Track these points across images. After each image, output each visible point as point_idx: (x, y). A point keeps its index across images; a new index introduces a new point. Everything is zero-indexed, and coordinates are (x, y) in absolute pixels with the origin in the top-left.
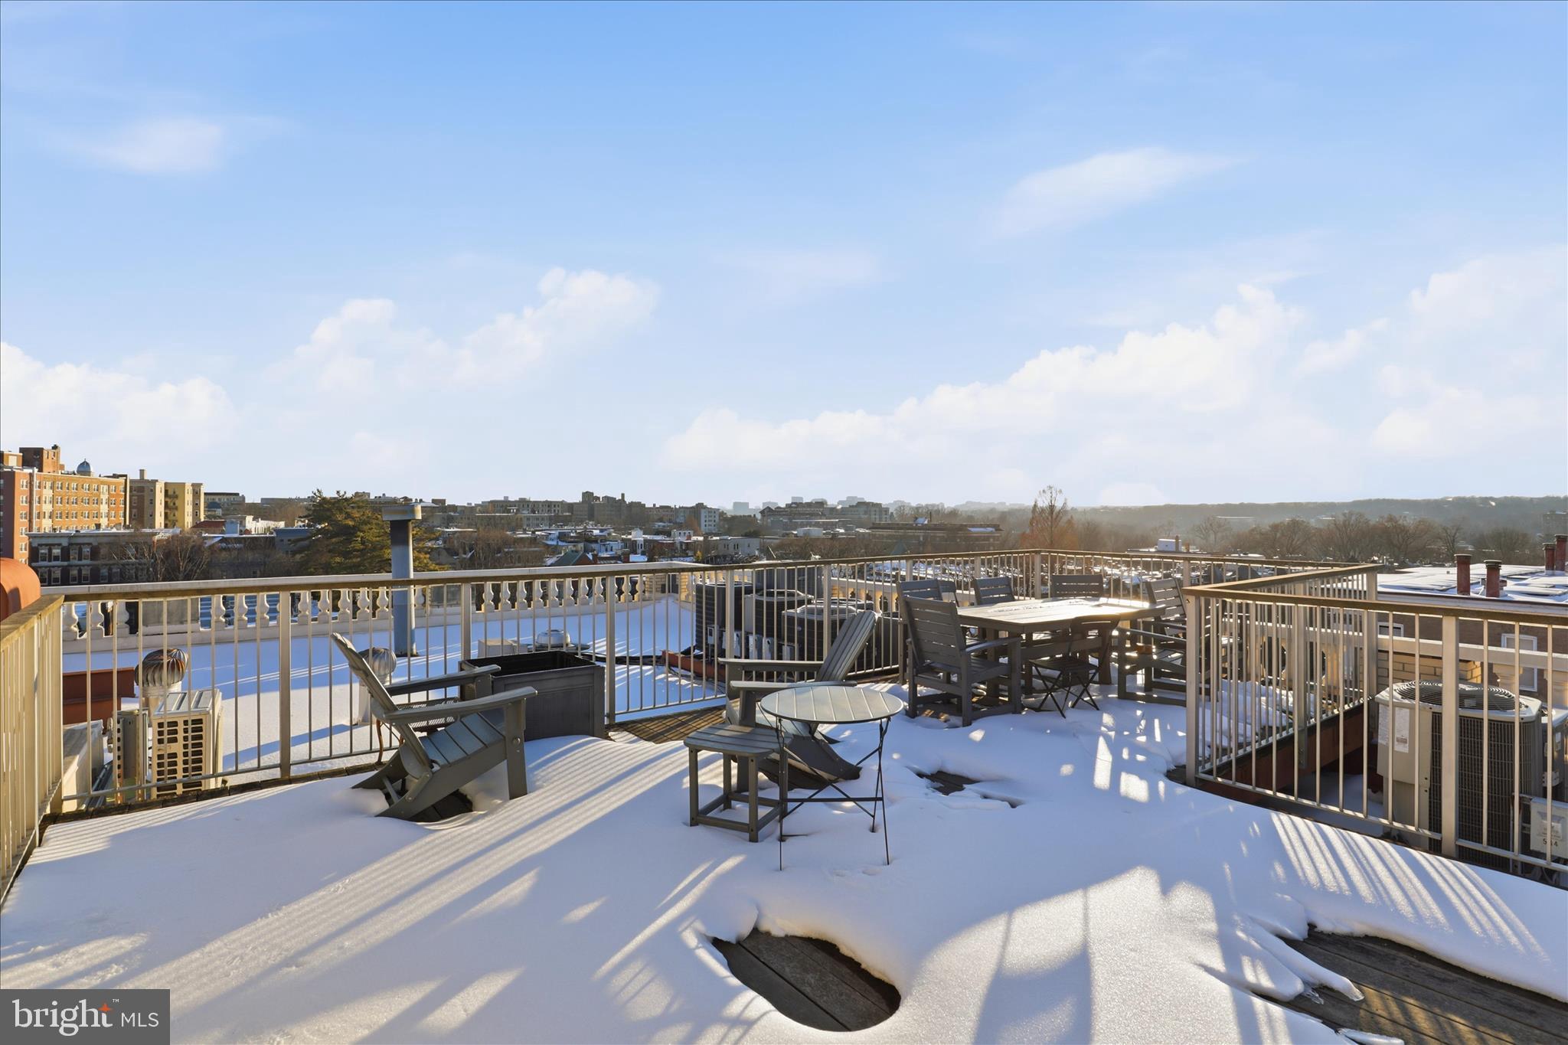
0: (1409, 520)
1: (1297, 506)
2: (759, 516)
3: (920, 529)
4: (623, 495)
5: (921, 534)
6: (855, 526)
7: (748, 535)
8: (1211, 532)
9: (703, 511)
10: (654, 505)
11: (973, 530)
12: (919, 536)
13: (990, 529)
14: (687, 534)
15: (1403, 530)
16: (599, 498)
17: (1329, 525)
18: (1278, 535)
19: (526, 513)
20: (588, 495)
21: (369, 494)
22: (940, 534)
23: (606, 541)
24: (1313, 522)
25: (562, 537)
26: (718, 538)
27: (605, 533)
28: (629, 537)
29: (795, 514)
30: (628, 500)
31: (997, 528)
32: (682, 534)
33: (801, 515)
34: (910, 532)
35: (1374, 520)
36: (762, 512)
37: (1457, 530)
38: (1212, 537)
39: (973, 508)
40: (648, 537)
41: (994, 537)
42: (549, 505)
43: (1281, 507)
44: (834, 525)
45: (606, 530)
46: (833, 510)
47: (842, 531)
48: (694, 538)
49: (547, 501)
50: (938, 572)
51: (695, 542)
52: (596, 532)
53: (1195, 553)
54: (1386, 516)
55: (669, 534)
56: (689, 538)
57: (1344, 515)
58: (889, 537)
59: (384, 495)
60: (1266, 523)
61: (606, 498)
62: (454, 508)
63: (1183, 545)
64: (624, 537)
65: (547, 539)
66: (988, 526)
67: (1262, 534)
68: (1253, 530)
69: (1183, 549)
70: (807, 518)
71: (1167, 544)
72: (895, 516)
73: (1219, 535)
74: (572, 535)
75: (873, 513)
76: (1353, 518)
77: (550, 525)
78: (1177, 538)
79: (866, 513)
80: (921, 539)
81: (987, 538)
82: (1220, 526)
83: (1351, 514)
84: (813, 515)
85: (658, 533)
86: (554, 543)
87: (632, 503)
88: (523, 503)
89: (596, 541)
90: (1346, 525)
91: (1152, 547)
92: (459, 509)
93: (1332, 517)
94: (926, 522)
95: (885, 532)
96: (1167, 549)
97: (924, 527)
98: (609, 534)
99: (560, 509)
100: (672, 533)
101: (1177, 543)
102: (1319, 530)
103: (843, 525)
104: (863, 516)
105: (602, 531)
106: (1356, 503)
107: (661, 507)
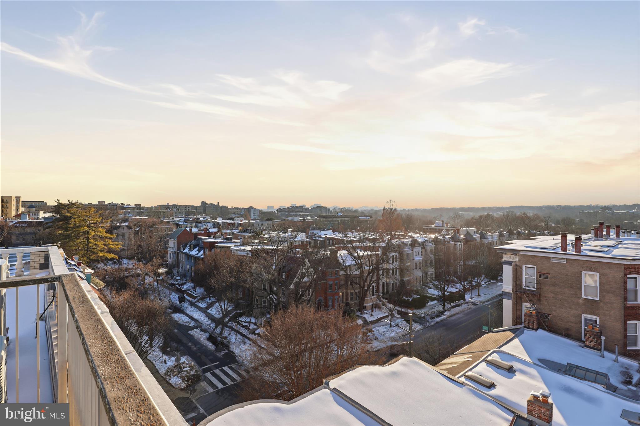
0: (531, 214)
1: (490, 208)
2: (276, 212)
3: (339, 217)
4: (218, 203)
5: (339, 219)
6: (315, 216)
7: (268, 220)
8: (456, 219)
9: (252, 210)
10: (232, 207)
11: (360, 218)
12: (338, 221)
13: (368, 217)
14: (241, 219)
15: (528, 218)
16: (208, 204)
17: (501, 216)
18: (482, 220)
19: (175, 210)
20: (203, 203)
21: (104, 202)
22: (347, 219)
23: (205, 222)
24: (495, 215)
25: (186, 221)
26: (254, 221)
27: (205, 219)
28: (216, 221)
29: (291, 211)
30: (220, 205)
31: (371, 217)
32: (239, 220)
33: (293, 211)
34: (335, 219)
35: (518, 214)
36: (277, 210)
37: (549, 218)
38: (457, 221)
39: (365, 209)
40: (224, 221)
41: (369, 221)
42: (186, 207)
43: (484, 209)
44: (307, 216)
45: (205, 218)
46: (307, 210)
47: (310, 218)
48: (244, 221)
49: (185, 205)
50: (344, 236)
51: (244, 223)
52: (201, 219)
53: (450, 227)
54: (523, 212)
55: (233, 219)
56: (242, 221)
57: (507, 212)
58: (326, 221)
59: (112, 202)
60: (477, 215)
61: (211, 204)
62: (143, 208)
63: (445, 224)
64: (214, 221)
65: (179, 222)
66: (367, 216)
67: (475, 219)
68: (472, 218)
69: (445, 225)
70: (296, 213)
71: (439, 224)
72: (332, 212)
73: (459, 220)
74: (190, 220)
75: (323, 211)
76: (510, 213)
77: (182, 215)
78: (443, 221)
79: (320, 210)
80: (340, 221)
81: (367, 221)
82: (459, 216)
83: (509, 212)
84: (298, 211)
85: (229, 219)
86: (182, 223)
87: (222, 206)
88: (174, 206)
89: (200, 223)
90: (508, 216)
91: (433, 225)
92: (145, 209)
93: (502, 212)
94: (342, 215)
95: (324, 219)
96: (439, 226)
97: (341, 217)
98: (207, 220)
99: (191, 208)
100: (235, 219)
101: (443, 223)
102: (497, 218)
103: (311, 216)
104: (318, 212)
105: (204, 218)
106: (511, 207)
107: (235, 208)
